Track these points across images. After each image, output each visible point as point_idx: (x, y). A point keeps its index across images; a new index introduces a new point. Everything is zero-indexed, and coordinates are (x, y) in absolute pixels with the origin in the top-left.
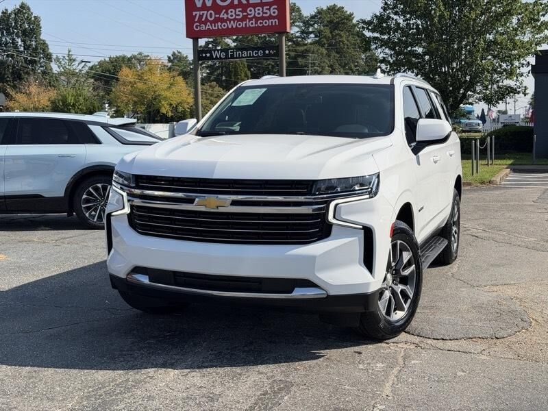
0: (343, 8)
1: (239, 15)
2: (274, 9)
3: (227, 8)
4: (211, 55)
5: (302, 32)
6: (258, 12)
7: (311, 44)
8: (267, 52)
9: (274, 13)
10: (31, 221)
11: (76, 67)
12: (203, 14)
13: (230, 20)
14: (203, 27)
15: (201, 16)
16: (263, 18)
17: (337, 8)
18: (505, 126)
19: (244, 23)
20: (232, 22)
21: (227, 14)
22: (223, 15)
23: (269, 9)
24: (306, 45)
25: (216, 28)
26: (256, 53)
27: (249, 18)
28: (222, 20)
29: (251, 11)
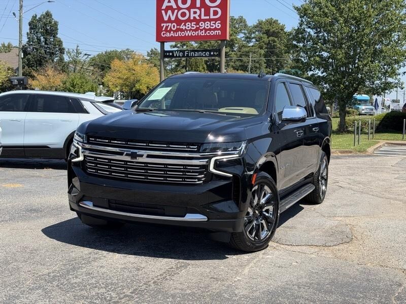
0: (277, 21)
1: (194, 27)
2: (219, 23)
3: (185, 21)
4: (173, 54)
5: (247, 38)
6: (207, 25)
7: (252, 46)
8: (212, 53)
9: (218, 26)
10: (40, 164)
11: (82, 58)
12: (169, 25)
13: (187, 30)
14: (168, 35)
15: (167, 27)
16: (210, 30)
17: (273, 21)
18: (393, 111)
19: (197, 32)
20: (188, 31)
21: (186, 26)
22: (182, 27)
23: (215, 24)
24: (249, 47)
25: (177, 35)
26: (204, 54)
27: (200, 29)
28: (182, 30)
29: (202, 24)
